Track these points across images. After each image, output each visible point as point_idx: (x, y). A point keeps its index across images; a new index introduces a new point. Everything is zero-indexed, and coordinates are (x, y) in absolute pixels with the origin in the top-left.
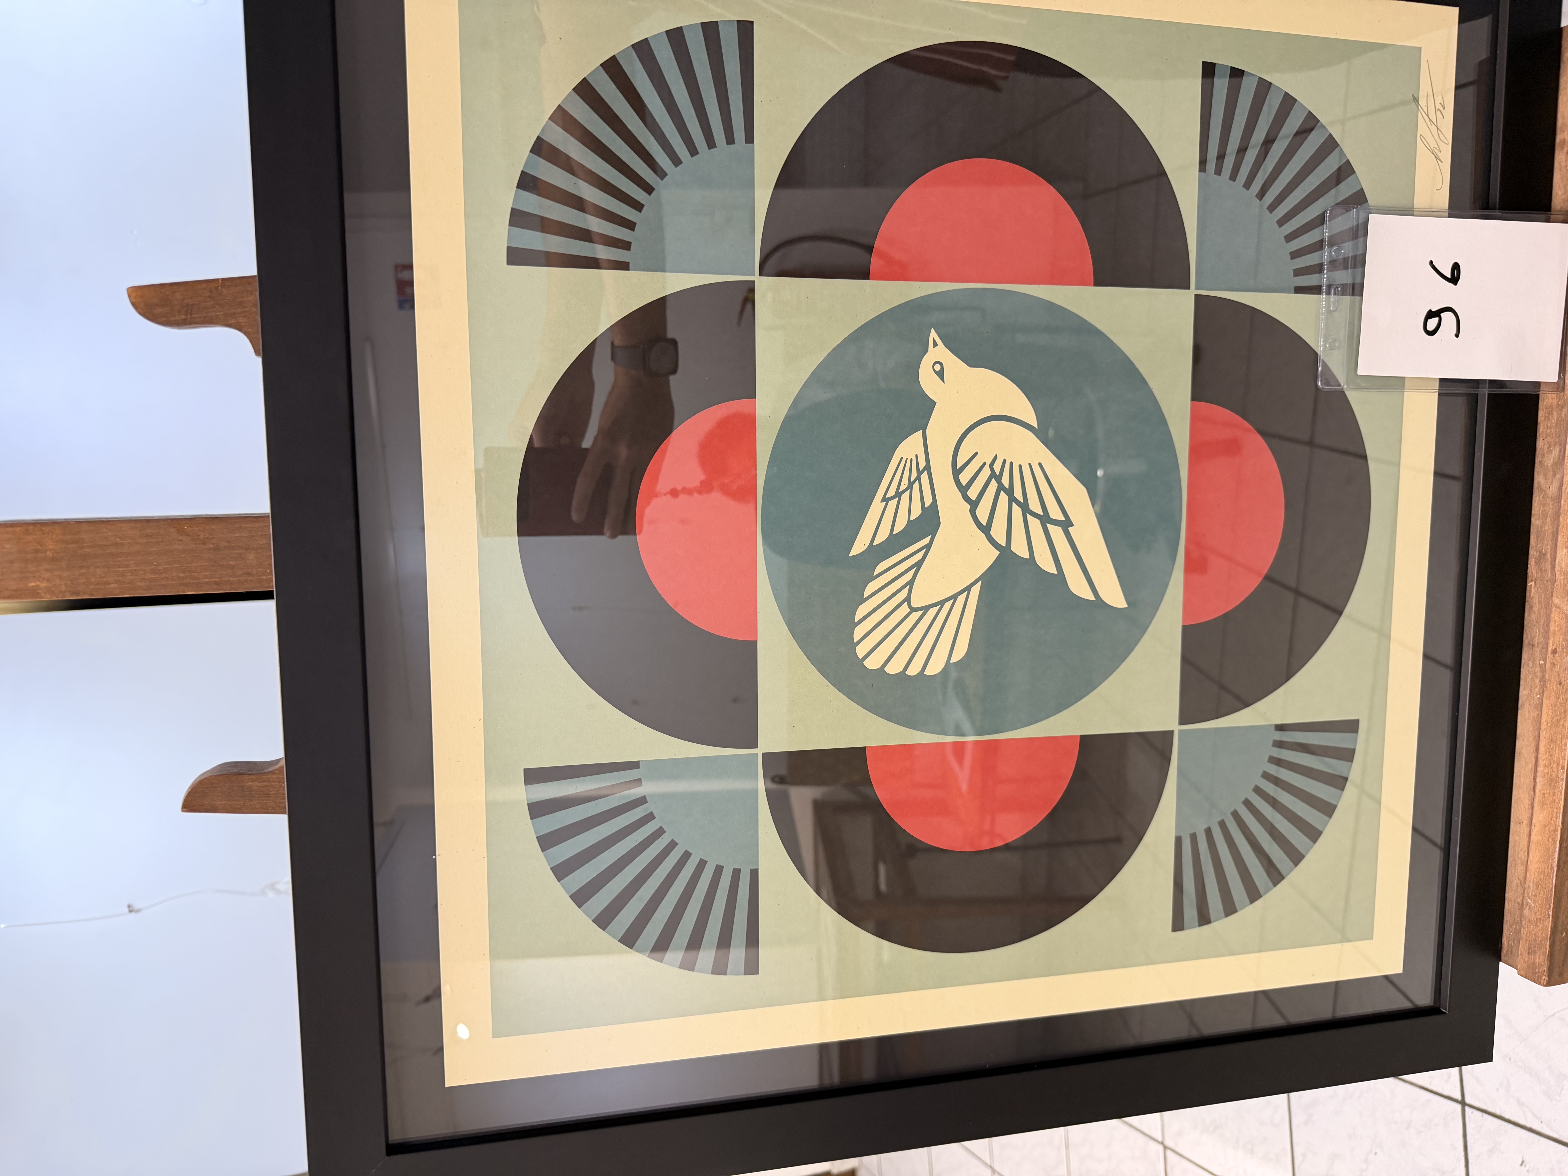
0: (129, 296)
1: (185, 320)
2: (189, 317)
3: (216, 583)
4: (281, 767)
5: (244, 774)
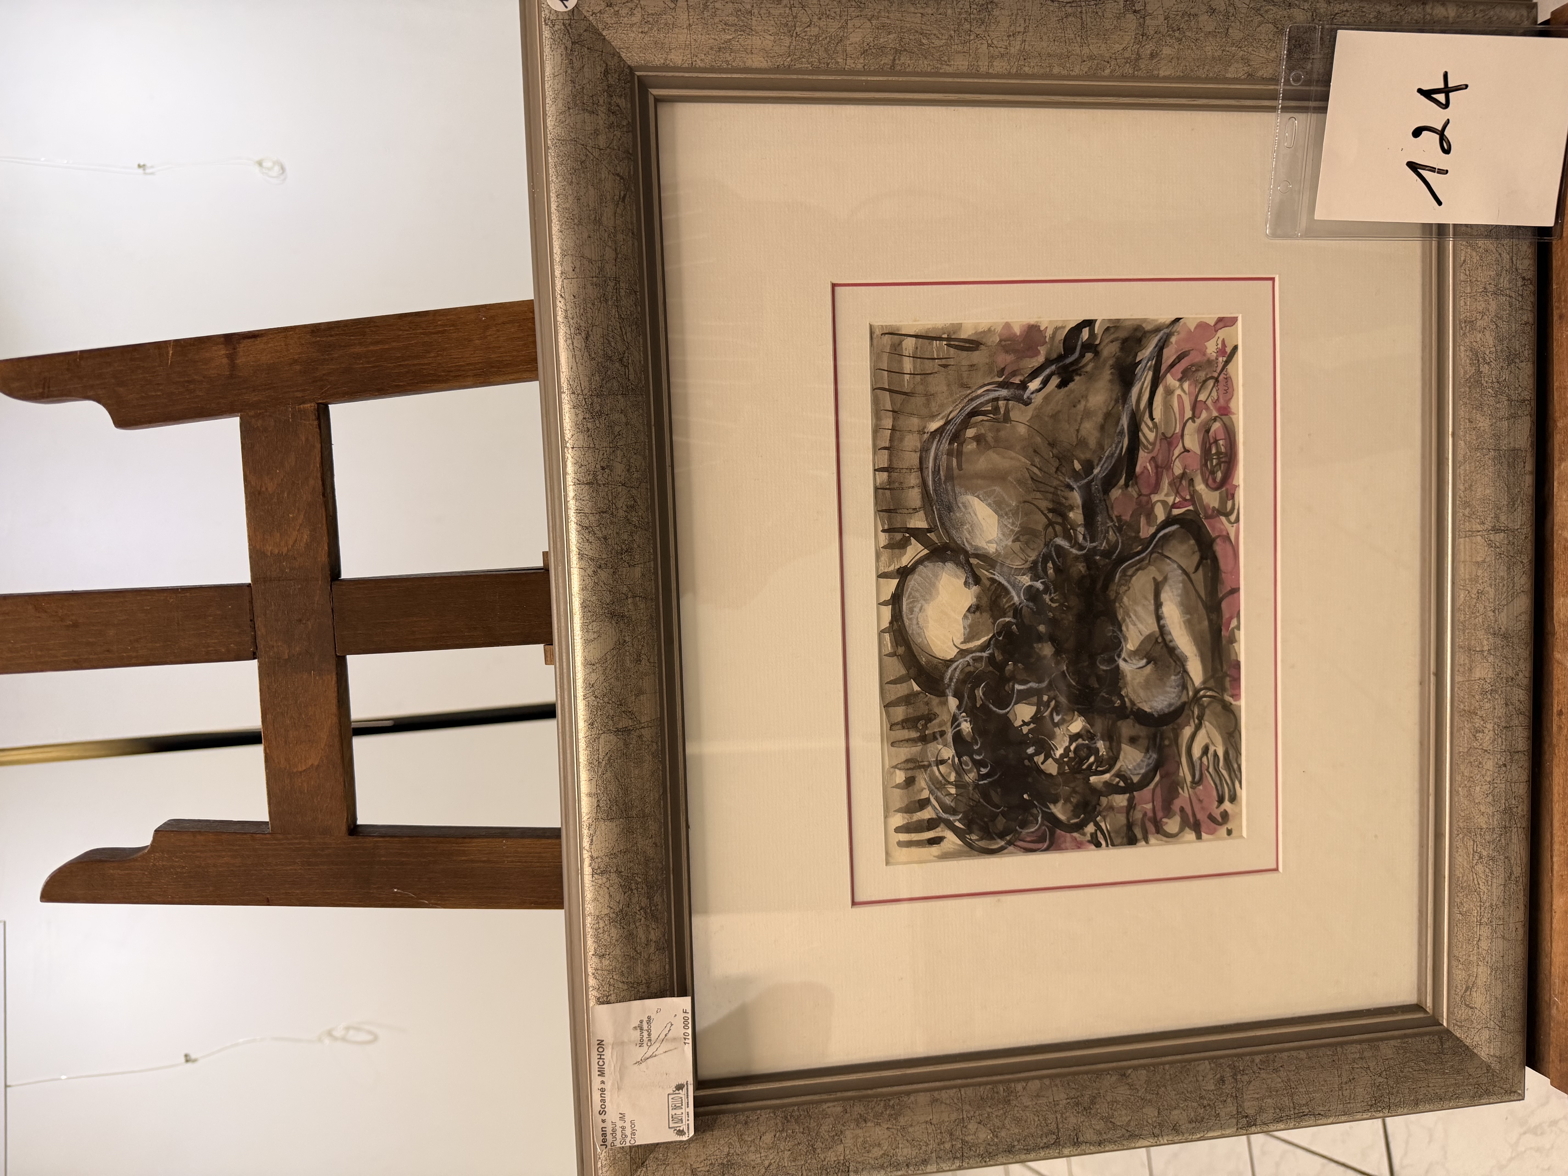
1: (45, 393)
3: (75, 661)
4: (144, 855)
5: (106, 861)
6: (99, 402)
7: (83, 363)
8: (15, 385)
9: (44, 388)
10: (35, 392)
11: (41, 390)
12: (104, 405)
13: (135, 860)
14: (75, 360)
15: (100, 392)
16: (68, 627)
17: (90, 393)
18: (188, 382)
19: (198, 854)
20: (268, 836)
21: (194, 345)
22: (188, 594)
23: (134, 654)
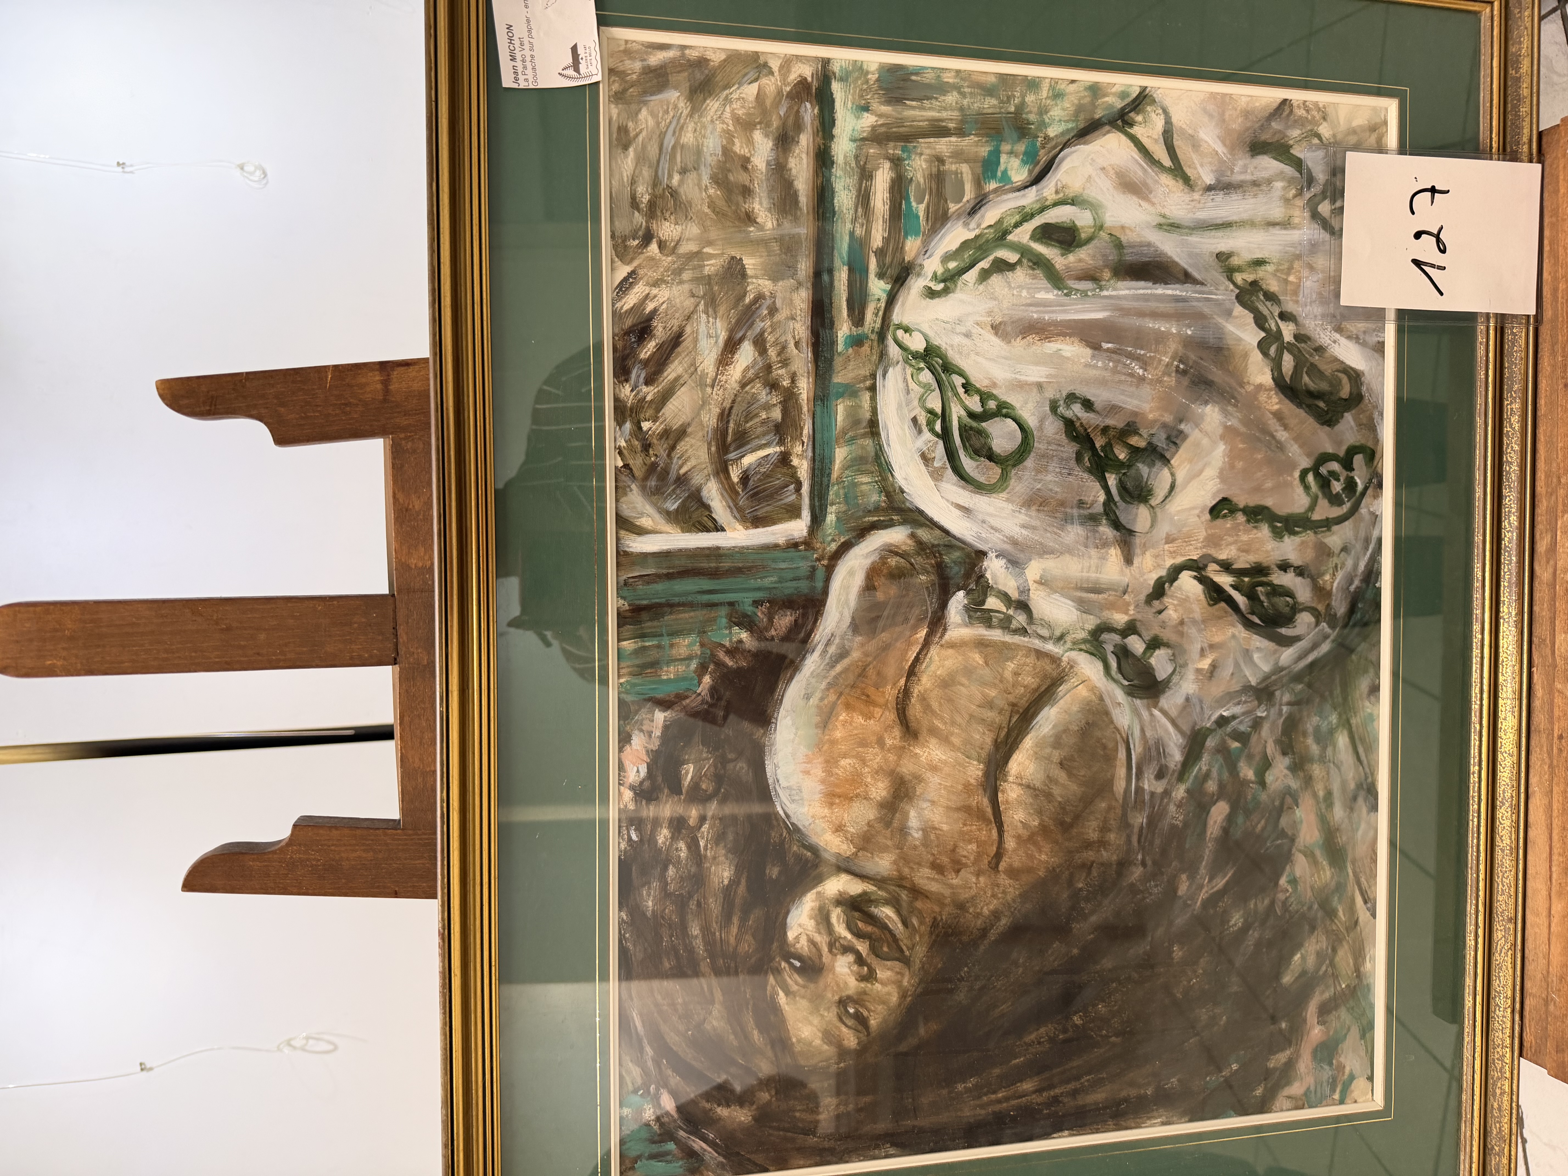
0: (157, 389)
1: (210, 410)
2: (213, 407)
3: (226, 663)
4: (282, 847)
5: (246, 853)
6: (261, 421)
7: (248, 384)
8: (185, 402)
9: (211, 406)
10: (202, 409)
11: (208, 408)
12: (266, 424)
13: (274, 852)
14: (241, 381)
15: (263, 411)
16: (222, 630)
17: (254, 412)
18: (343, 404)
19: (333, 848)
20: (399, 831)
21: (351, 370)
22: (335, 603)
23: (282, 657)
